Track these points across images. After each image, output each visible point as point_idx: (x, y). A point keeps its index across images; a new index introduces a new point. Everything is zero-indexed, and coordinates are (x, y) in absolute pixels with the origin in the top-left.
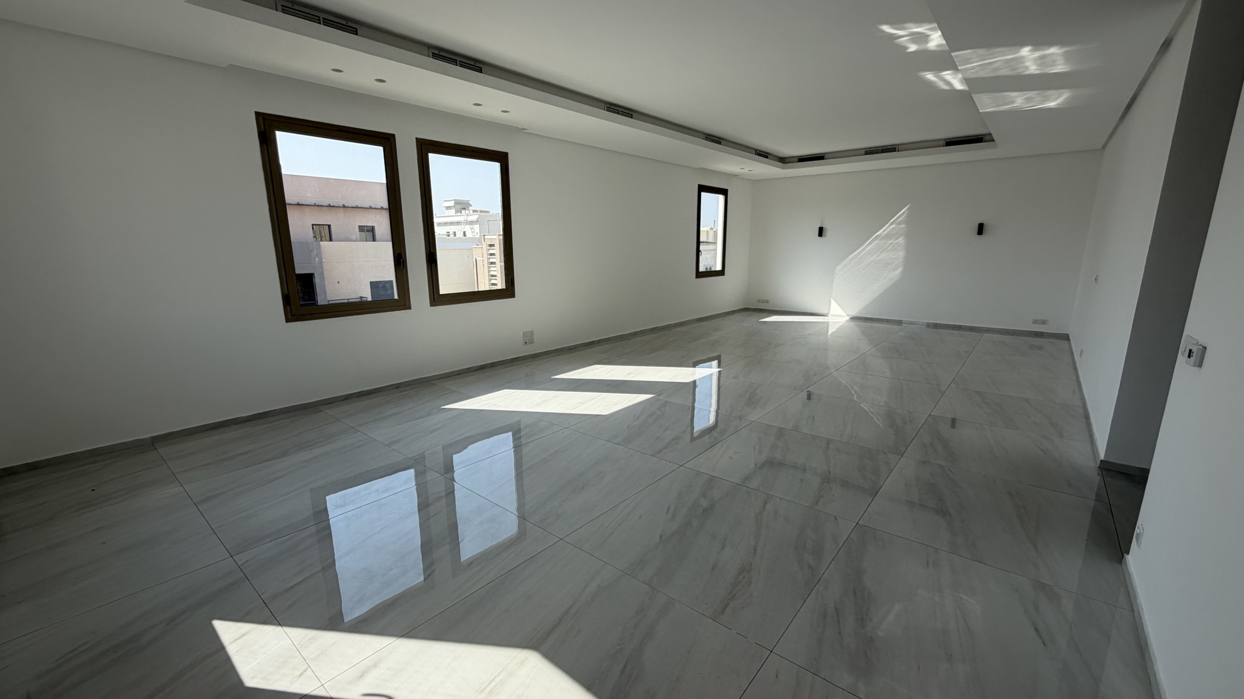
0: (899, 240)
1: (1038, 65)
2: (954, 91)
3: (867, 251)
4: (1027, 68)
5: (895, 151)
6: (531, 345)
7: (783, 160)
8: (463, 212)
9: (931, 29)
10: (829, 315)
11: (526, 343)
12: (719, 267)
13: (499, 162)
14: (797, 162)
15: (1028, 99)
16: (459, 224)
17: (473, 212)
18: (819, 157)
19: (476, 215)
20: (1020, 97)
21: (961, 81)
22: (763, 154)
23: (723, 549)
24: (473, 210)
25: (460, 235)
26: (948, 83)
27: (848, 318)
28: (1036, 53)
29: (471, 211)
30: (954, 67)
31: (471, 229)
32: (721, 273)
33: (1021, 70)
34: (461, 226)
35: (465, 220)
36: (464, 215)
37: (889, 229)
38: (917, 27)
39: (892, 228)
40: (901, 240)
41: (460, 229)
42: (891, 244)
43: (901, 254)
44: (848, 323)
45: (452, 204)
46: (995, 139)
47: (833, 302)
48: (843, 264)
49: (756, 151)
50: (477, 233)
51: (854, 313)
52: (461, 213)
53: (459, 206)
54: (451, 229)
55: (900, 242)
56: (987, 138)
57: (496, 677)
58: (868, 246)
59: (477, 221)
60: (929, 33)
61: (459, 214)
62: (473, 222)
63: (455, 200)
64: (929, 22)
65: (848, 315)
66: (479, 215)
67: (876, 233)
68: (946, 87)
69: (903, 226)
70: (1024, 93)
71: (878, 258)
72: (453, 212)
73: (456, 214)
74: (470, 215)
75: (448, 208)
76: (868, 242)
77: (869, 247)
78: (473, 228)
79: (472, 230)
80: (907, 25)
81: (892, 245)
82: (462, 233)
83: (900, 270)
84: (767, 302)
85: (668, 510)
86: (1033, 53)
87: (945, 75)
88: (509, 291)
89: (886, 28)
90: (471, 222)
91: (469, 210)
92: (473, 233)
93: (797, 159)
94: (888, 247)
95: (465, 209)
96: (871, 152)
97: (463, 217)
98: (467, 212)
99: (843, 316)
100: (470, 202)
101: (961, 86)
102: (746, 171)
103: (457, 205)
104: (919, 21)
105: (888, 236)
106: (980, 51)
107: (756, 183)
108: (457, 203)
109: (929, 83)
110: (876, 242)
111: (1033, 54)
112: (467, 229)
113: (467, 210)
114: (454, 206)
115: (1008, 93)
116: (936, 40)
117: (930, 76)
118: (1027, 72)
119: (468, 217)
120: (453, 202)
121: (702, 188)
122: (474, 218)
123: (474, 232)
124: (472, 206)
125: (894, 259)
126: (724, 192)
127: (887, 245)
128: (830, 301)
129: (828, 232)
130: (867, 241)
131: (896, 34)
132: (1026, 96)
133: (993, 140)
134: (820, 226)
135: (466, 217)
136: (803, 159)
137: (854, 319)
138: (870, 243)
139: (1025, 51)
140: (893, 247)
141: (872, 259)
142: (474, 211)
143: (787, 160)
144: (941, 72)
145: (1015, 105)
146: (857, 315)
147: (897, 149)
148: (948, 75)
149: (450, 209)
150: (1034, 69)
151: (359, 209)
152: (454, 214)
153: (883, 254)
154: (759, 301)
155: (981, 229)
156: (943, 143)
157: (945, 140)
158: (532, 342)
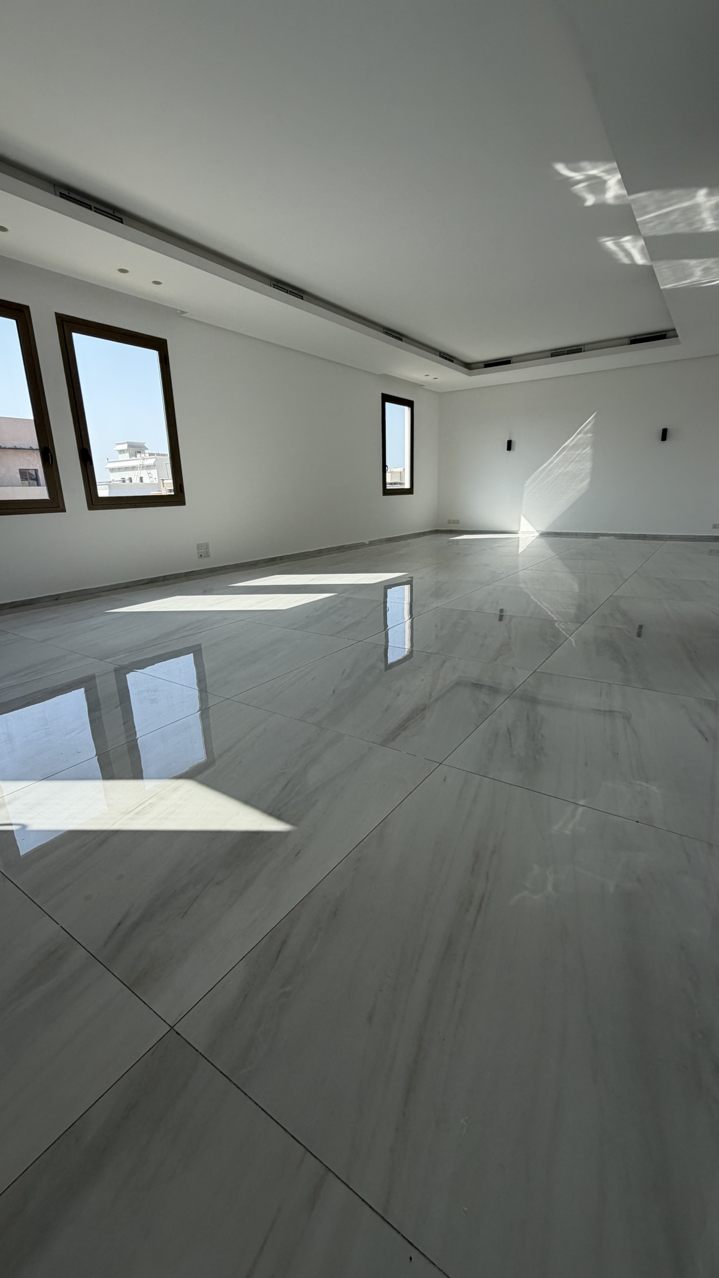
0: (587, 449)
1: (715, 219)
2: (634, 265)
3: (556, 463)
4: (703, 221)
5: (581, 352)
6: (207, 559)
7: (469, 366)
8: (138, 455)
9: (608, 172)
10: (520, 532)
11: (201, 555)
12: (407, 486)
13: (157, 350)
14: (483, 368)
15: (706, 270)
16: (134, 469)
17: (149, 456)
18: (505, 362)
19: (154, 458)
20: (698, 267)
21: (642, 251)
22: (448, 358)
23: (398, 696)
24: (149, 454)
25: (136, 480)
26: (628, 255)
27: (538, 534)
28: (713, 198)
29: (147, 455)
30: (634, 230)
31: (148, 474)
32: (410, 491)
33: (697, 226)
34: (137, 472)
35: (141, 465)
36: (139, 459)
37: (576, 440)
38: (593, 168)
39: (579, 438)
40: (588, 450)
41: (136, 475)
42: (579, 454)
43: (588, 465)
44: (538, 539)
45: (125, 447)
46: (679, 334)
47: (522, 518)
48: (532, 478)
49: (440, 353)
50: (155, 479)
51: (543, 528)
52: (136, 456)
53: (133, 449)
54: (126, 475)
55: (588, 452)
56: (670, 334)
57: (146, 801)
58: (556, 459)
59: (155, 465)
60: (606, 177)
61: (134, 458)
62: (150, 466)
63: (127, 443)
64: (605, 159)
65: (537, 531)
66: (156, 458)
67: (564, 444)
68: (626, 261)
69: (590, 435)
70: (702, 260)
71: (566, 470)
72: (126, 456)
73: (130, 458)
74: (146, 459)
75: (121, 452)
76: (557, 453)
77: (558, 459)
78: (150, 473)
79: (150, 475)
80: (584, 164)
81: (580, 456)
82: (139, 479)
83: (587, 481)
84: (458, 522)
85: (343, 672)
86: (711, 199)
87: (624, 242)
88: (177, 498)
89: (561, 168)
90: (147, 466)
91: (145, 453)
92: (151, 479)
93: (482, 365)
94: (576, 458)
95: (140, 452)
96: (556, 353)
97: (139, 461)
98: (143, 455)
99: (533, 532)
100: (145, 445)
101: (642, 259)
102: (430, 379)
103: (131, 449)
104: (596, 158)
105: (575, 447)
106: (657, 194)
107: (443, 396)
108: (131, 445)
109: (609, 255)
110: (564, 453)
111: (710, 201)
112: (144, 473)
113: (143, 453)
114: (127, 450)
115: (685, 261)
116: (614, 189)
117: (609, 244)
118: (704, 229)
119: (144, 461)
120: (126, 445)
121: (386, 398)
122: (151, 461)
123: (151, 477)
124: (148, 449)
125: (582, 470)
126: (409, 404)
127: (575, 456)
128: (520, 517)
129: (516, 446)
130: (555, 453)
131: (572, 178)
132: (705, 266)
133: (677, 336)
134: (508, 439)
135: (142, 461)
136: (490, 364)
137: (545, 535)
138: (558, 455)
139: (701, 195)
140: (581, 457)
141: (560, 471)
142: (151, 454)
143: (474, 366)
144: (621, 238)
145: (694, 279)
146: (547, 531)
147: (583, 349)
148: (627, 241)
149: (124, 453)
150: (710, 224)
151: (18, 450)
152: (129, 459)
153: (570, 466)
154: (449, 522)
155: (664, 435)
156: (627, 341)
157: (630, 337)
158: (208, 556)
